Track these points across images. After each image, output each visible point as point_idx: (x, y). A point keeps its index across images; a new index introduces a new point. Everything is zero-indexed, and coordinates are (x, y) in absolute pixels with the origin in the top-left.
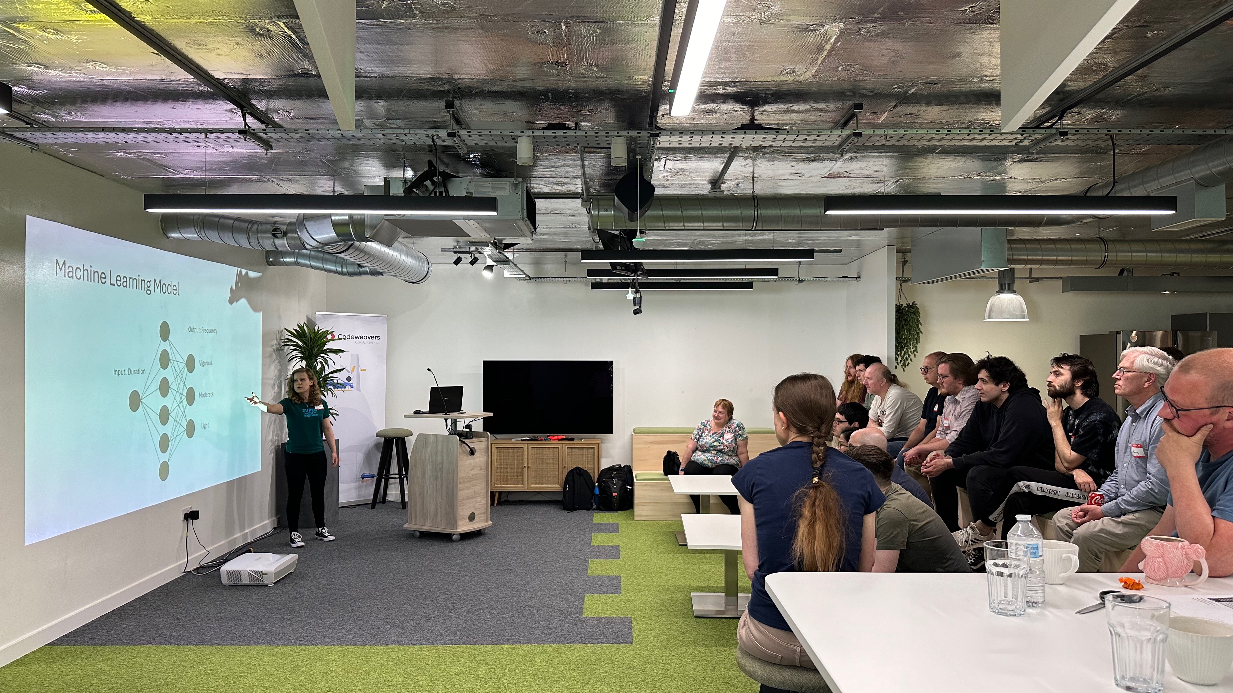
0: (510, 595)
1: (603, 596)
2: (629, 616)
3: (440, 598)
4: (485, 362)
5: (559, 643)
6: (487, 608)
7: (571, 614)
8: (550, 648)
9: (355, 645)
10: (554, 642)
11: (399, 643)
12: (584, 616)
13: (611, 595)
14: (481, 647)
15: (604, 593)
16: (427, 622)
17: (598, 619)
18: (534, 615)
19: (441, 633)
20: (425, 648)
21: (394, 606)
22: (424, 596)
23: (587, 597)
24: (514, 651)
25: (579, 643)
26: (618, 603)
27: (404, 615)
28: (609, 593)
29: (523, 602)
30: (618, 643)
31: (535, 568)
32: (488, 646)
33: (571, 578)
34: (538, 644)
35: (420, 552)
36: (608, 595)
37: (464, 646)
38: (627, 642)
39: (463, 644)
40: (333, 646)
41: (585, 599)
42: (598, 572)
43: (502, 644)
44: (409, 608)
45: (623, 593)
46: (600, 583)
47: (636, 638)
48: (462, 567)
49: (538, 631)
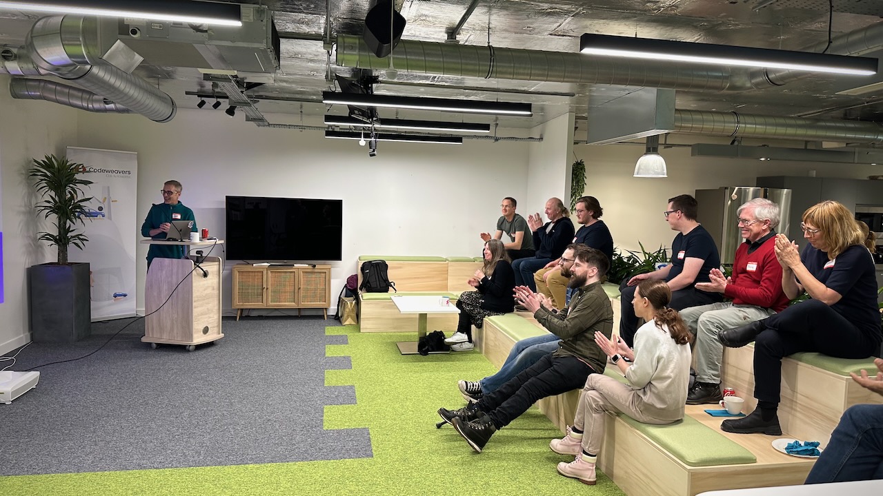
0: (253, 409)
1: (340, 407)
2: (367, 427)
4: (227, 197)
5: (303, 459)
6: (231, 424)
7: (312, 427)
8: (294, 466)
9: (94, 471)
10: (296, 460)
11: (141, 467)
12: (324, 429)
13: (347, 406)
14: (226, 467)
15: (341, 404)
16: (170, 441)
17: (339, 432)
18: (277, 430)
19: (184, 453)
20: (168, 471)
21: (138, 424)
22: (169, 412)
23: (326, 408)
24: (259, 472)
25: (322, 459)
26: (355, 413)
27: (147, 434)
28: (346, 404)
29: (265, 416)
30: (359, 457)
31: (275, 380)
32: (232, 466)
33: (310, 389)
34: (282, 462)
36: (344, 406)
37: (209, 468)
38: (368, 456)
39: (207, 465)
40: (69, 474)
41: (325, 411)
42: (333, 383)
43: (246, 464)
44: (153, 426)
45: (358, 403)
46: (336, 393)
47: (375, 451)
48: (207, 381)
49: (282, 447)
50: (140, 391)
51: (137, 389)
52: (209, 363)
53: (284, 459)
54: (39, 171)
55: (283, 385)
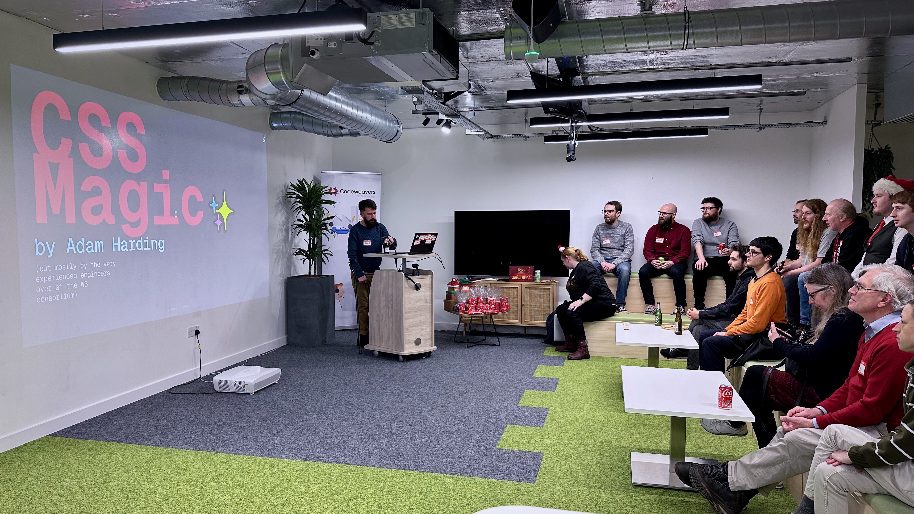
0: (438, 419)
1: (524, 428)
2: (543, 451)
3: (376, 417)
4: (455, 212)
5: (462, 474)
6: (412, 430)
7: (486, 444)
8: (450, 479)
10: (457, 473)
11: (318, 459)
12: (497, 447)
13: (532, 427)
14: (388, 470)
15: (526, 425)
16: (353, 439)
17: (511, 452)
18: (451, 441)
19: (359, 452)
20: (337, 467)
21: (334, 421)
22: (364, 413)
23: (509, 427)
24: (415, 479)
25: (482, 476)
26: (536, 436)
27: (337, 431)
28: (531, 425)
29: (447, 427)
30: (520, 481)
31: (472, 394)
32: (394, 470)
33: (501, 407)
34: (441, 473)
35: (383, 372)
36: (529, 427)
37: (373, 469)
38: (529, 481)
39: (373, 466)
41: (506, 430)
42: (529, 403)
43: (408, 470)
44: (346, 424)
45: (545, 426)
46: (526, 414)
47: (540, 478)
48: (410, 389)
49: (448, 459)
50: (351, 392)
51: (349, 391)
52: (420, 372)
53: (444, 470)
54: (294, 194)
55: (477, 399)
